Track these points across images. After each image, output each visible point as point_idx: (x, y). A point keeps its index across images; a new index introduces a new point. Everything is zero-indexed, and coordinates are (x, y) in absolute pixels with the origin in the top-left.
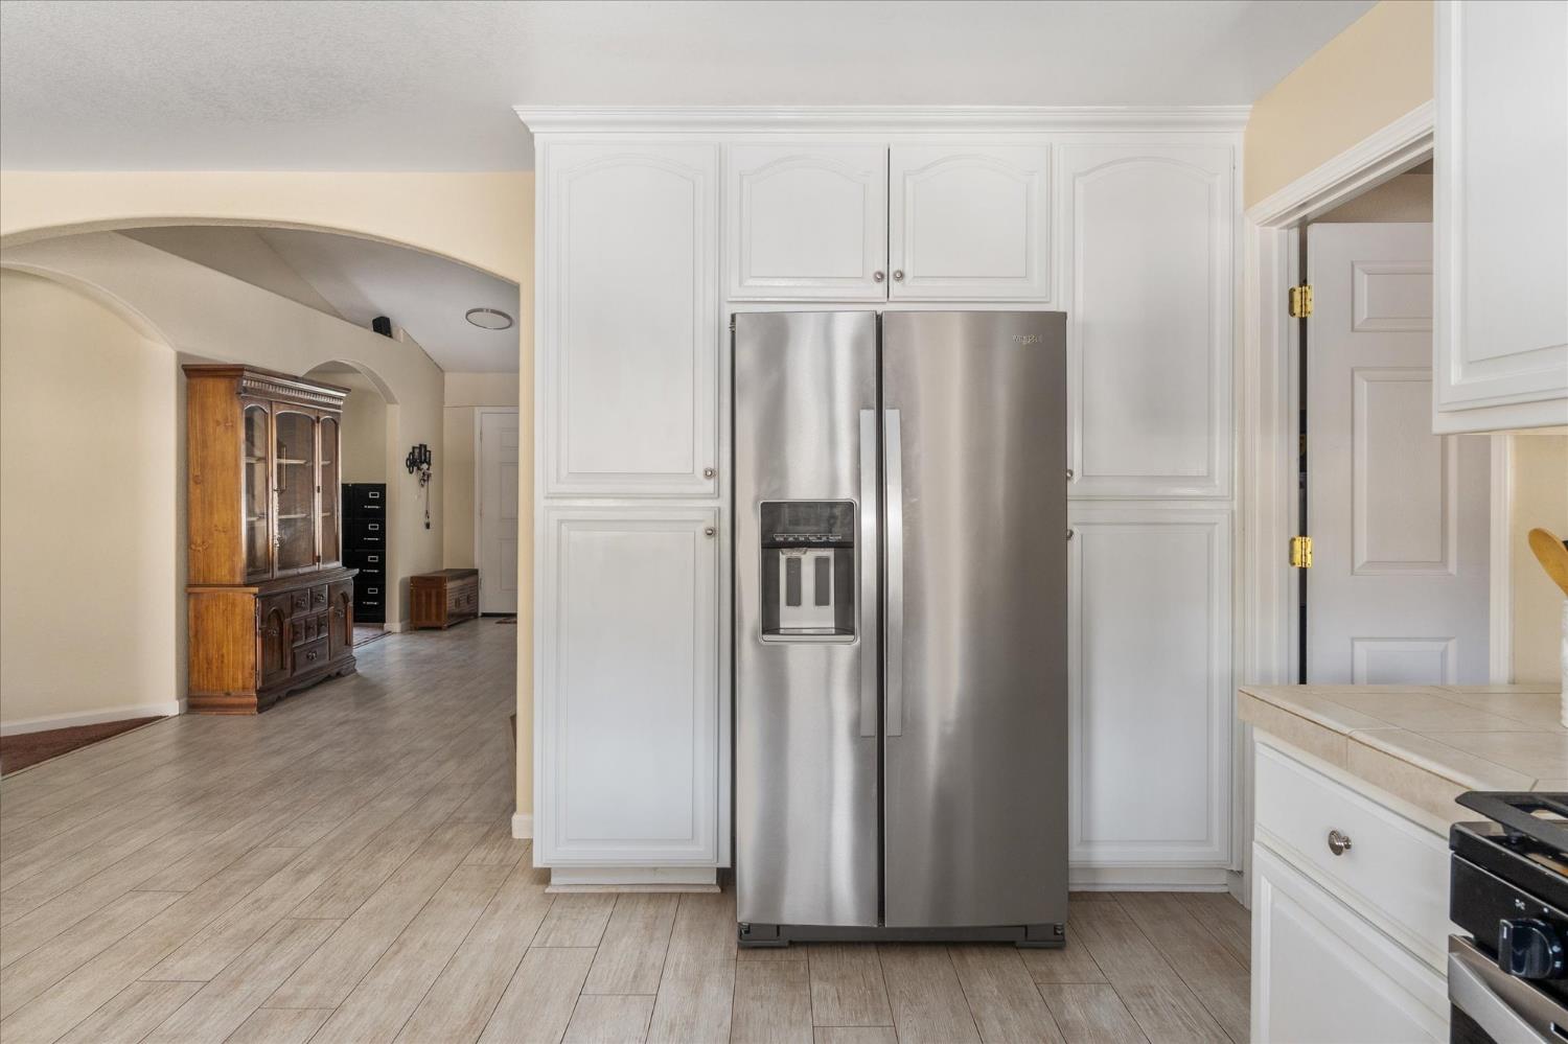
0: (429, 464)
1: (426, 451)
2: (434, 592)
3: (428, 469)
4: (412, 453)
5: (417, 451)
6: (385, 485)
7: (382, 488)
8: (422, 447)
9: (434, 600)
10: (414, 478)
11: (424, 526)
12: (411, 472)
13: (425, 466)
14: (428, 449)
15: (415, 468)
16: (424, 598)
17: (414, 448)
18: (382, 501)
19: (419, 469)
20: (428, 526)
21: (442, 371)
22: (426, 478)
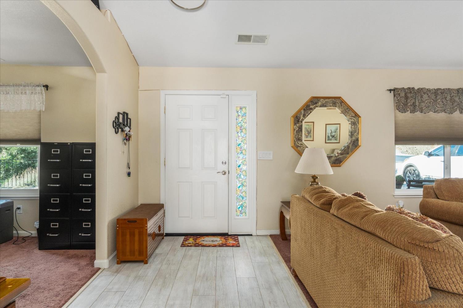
0: (130, 127)
1: (127, 118)
2: (137, 232)
3: (129, 131)
4: (117, 118)
5: (121, 116)
6: (95, 143)
7: (93, 146)
8: (125, 114)
9: (137, 238)
10: (119, 137)
11: (126, 175)
12: (117, 133)
13: (127, 129)
14: (129, 117)
15: (120, 130)
16: (128, 236)
17: (119, 113)
18: (93, 156)
19: (123, 131)
20: (129, 174)
21: (136, 63)
22: (127, 138)
